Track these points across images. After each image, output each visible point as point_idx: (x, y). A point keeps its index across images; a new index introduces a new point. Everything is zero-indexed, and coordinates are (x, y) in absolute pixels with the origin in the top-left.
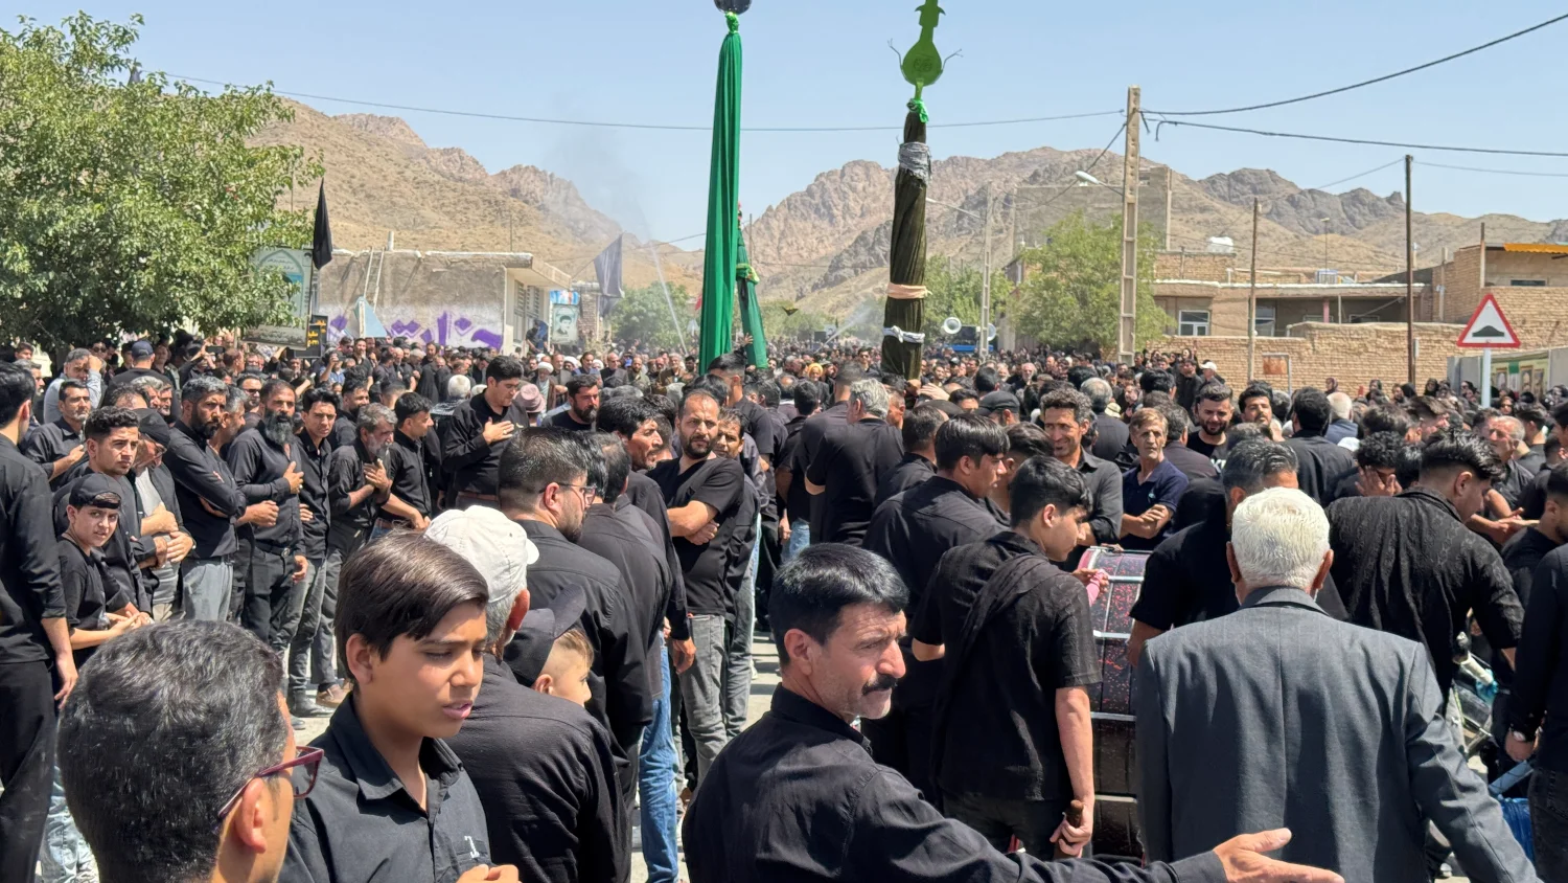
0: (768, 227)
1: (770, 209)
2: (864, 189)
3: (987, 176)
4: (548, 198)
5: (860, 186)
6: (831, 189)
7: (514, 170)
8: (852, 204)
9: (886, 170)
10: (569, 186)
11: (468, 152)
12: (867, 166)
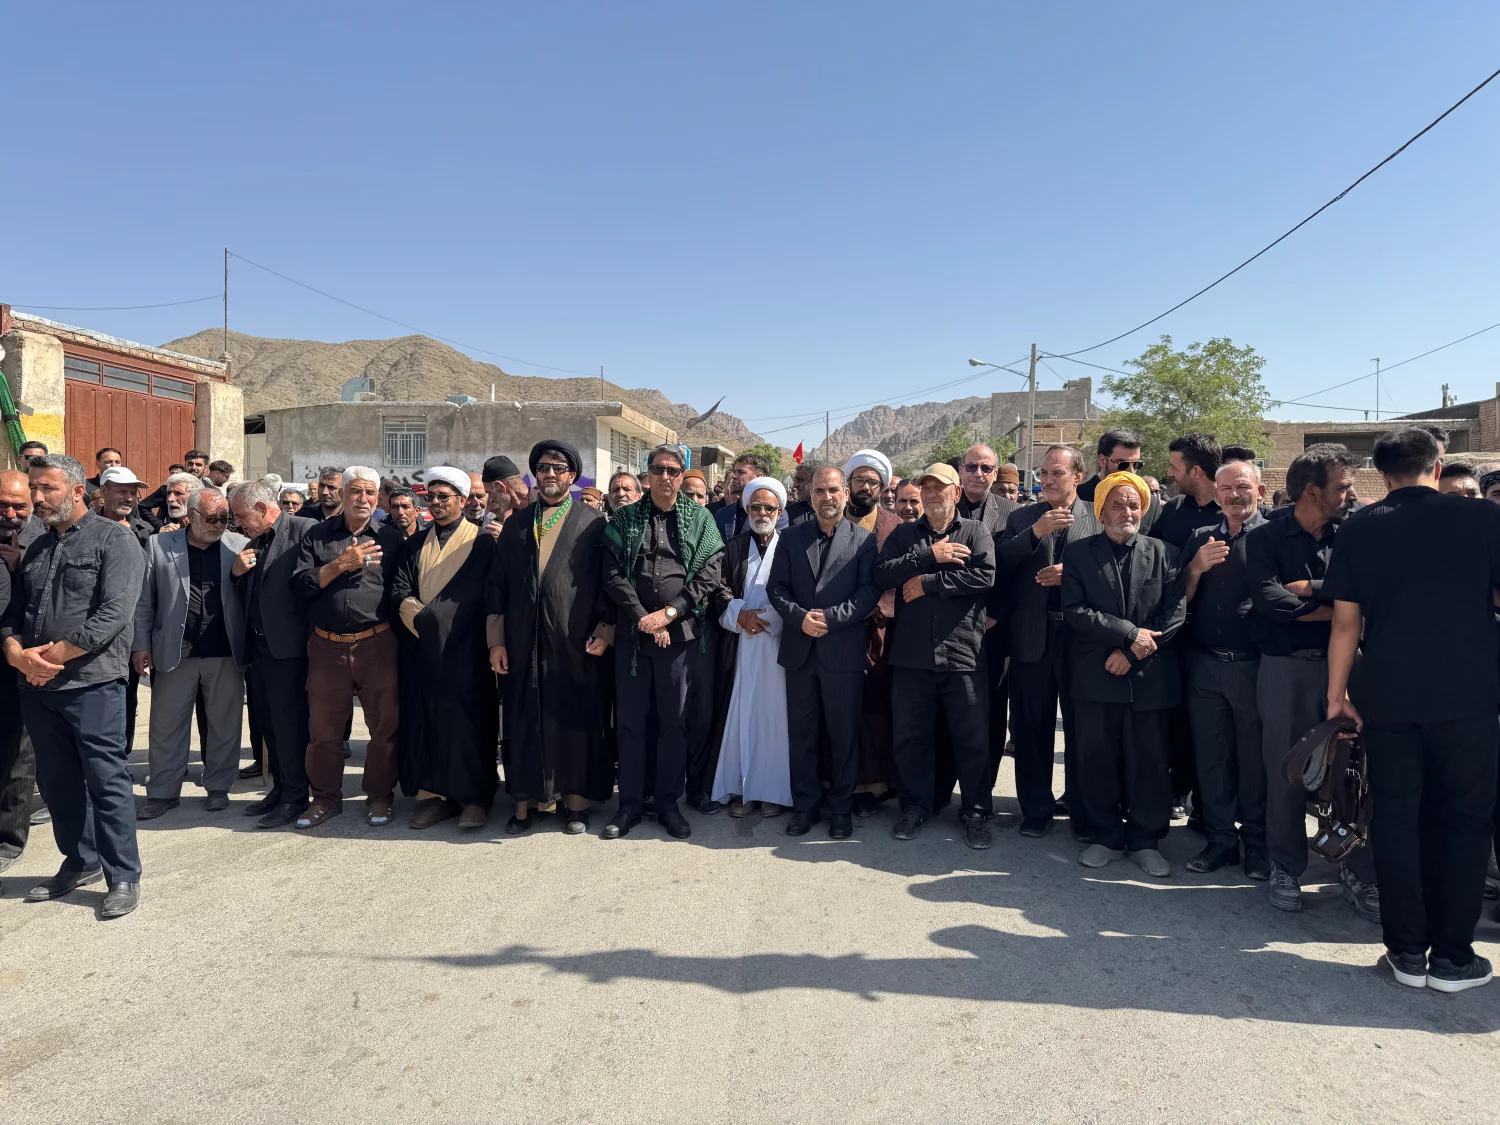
0: (836, 439)
3: (944, 412)
4: (729, 427)
5: (881, 418)
9: (894, 410)
10: (739, 420)
11: (691, 406)
12: (885, 409)
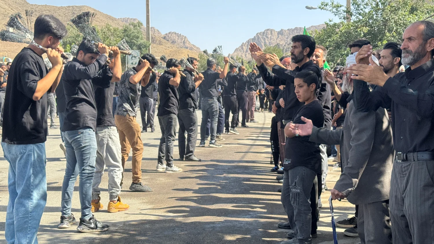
0: (242, 48)
1: (243, 43)
2: (270, 37)
4: (179, 41)
5: (269, 36)
6: (261, 38)
7: (169, 33)
8: (267, 41)
9: (277, 32)
10: (185, 37)
11: (156, 28)
12: (272, 31)
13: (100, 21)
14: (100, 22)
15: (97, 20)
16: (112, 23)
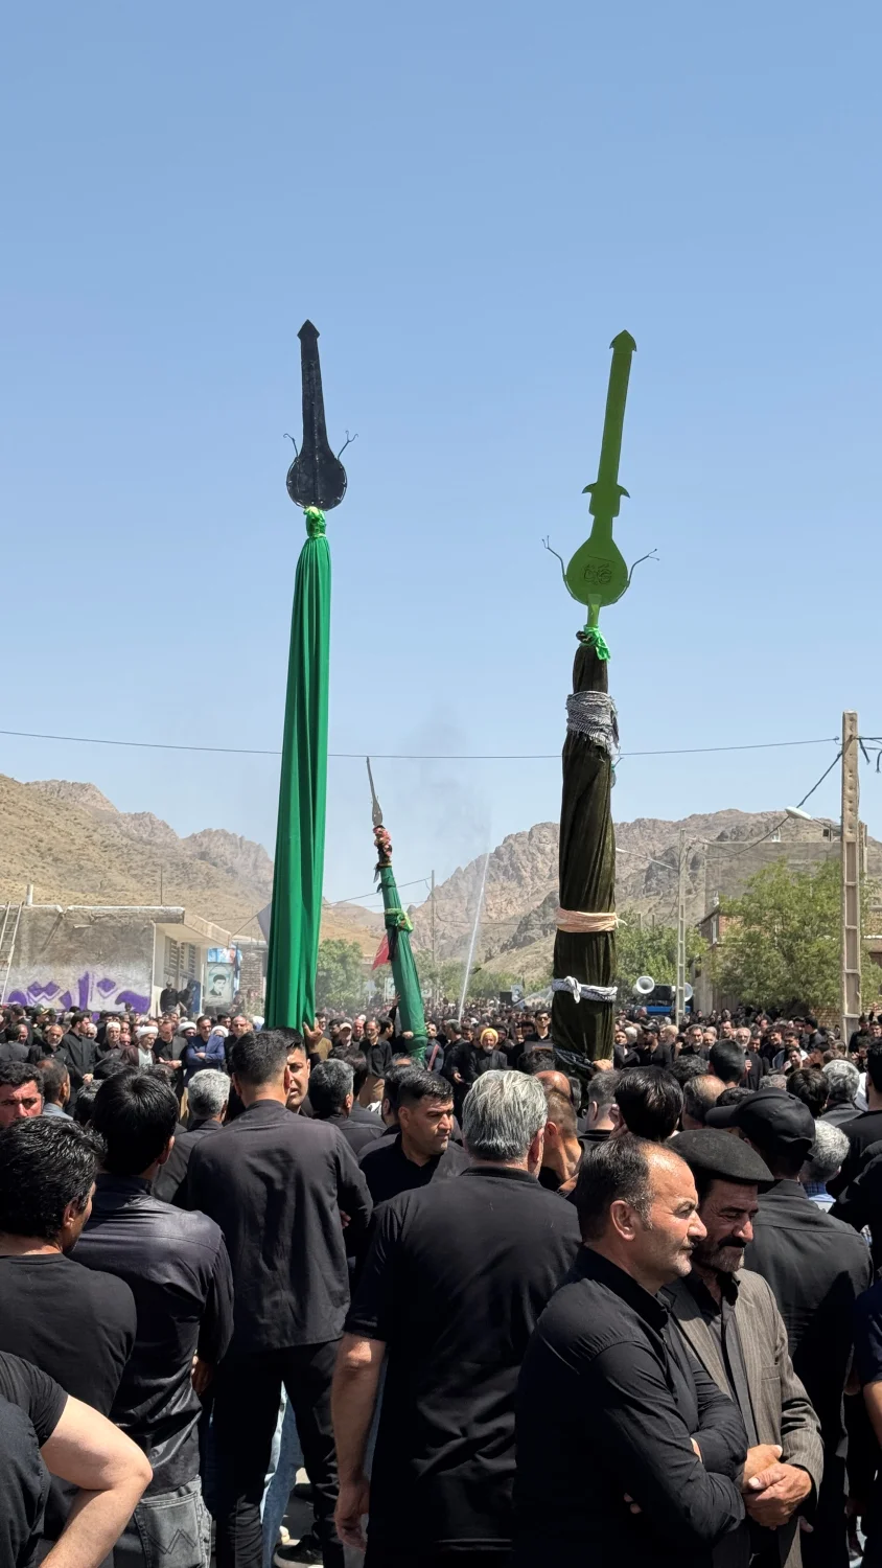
0: (457, 888)
1: (458, 870)
3: (674, 838)
4: (238, 861)
5: (548, 848)
6: (519, 851)
7: (204, 834)
8: (540, 865)
11: (160, 816)
13: (21, 813)
14: (21, 817)
15: (11, 809)
16: (57, 818)
